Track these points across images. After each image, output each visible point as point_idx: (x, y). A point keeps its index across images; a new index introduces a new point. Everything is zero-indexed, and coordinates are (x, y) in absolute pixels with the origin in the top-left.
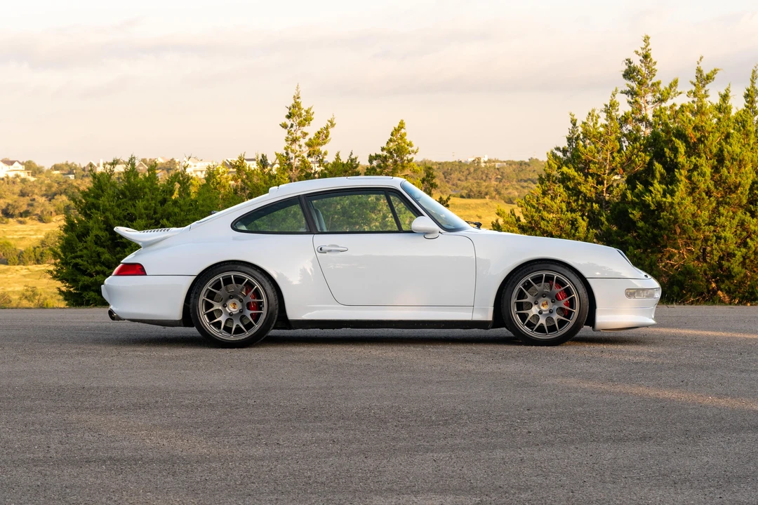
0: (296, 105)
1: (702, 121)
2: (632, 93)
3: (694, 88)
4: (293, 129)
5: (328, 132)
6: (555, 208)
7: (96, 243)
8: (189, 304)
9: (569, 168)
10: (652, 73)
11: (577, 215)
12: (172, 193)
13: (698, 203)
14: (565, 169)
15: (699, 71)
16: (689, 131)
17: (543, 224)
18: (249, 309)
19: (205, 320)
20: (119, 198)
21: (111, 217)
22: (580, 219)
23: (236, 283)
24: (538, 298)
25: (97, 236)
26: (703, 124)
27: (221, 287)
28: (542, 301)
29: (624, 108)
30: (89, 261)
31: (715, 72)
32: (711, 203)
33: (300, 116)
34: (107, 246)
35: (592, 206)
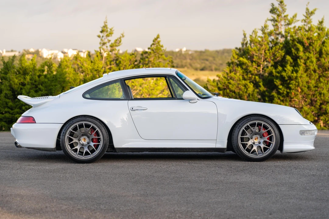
0: (105, 26)
1: (311, 35)
2: (274, 20)
3: (304, 18)
4: (103, 38)
5: (121, 40)
6: (237, 78)
7: (5, 97)
8: (60, 138)
9: (243, 58)
10: (284, 10)
11: (247, 82)
12: (43, 71)
13: (310, 76)
14: (241, 59)
15: (307, 9)
16: (305, 40)
17: (230, 86)
18: (93, 142)
19: (68, 148)
20: (16, 74)
21: (13, 83)
22: (249, 84)
23: (85, 127)
24: (253, 135)
25: (6, 94)
26: (312, 36)
27: (77, 130)
28: (254, 137)
29: (271, 28)
30: (2, 106)
31: (315, 10)
32: (316, 76)
33: (107, 32)
34: (11, 99)
35: (255, 78)
